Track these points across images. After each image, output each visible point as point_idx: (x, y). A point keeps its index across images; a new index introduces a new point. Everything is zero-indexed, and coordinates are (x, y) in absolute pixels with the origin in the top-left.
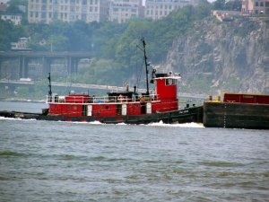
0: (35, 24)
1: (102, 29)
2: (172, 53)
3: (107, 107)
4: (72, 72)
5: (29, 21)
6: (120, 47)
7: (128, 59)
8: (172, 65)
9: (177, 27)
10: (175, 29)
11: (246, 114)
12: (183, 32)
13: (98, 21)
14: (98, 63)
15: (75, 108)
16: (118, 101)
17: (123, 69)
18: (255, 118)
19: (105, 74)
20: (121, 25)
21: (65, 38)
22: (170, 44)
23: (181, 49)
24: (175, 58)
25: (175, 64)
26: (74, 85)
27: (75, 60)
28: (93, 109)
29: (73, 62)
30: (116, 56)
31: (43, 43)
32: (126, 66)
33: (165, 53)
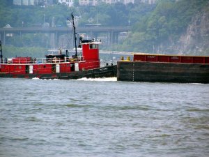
0: (84, 6)
1: (136, 9)
2: (191, 27)
3: (45, 66)
4: (113, 42)
5: (80, 3)
6: (150, 23)
7: (157, 32)
8: (192, 36)
9: (195, 6)
10: (193, 8)
11: (149, 70)
12: (200, 10)
13: (133, 2)
14: (134, 35)
15: (20, 68)
16: (53, 62)
17: (153, 39)
18: (156, 73)
19: (139, 43)
20: (152, 5)
21: (108, 16)
22: (190, 20)
23: (198, 23)
24: (194, 30)
25: (194, 35)
26: (115, 53)
27: (116, 33)
28: (34, 68)
29: (114, 35)
30: (148, 29)
31: (91, 20)
32: (156, 38)
33: (186, 27)
